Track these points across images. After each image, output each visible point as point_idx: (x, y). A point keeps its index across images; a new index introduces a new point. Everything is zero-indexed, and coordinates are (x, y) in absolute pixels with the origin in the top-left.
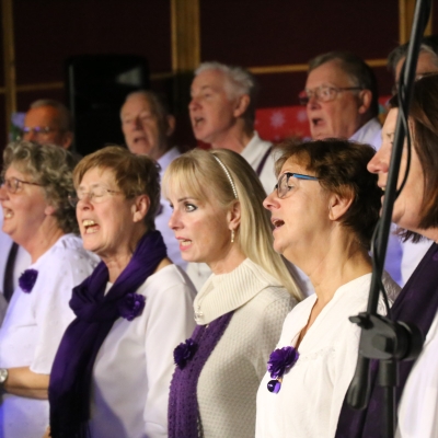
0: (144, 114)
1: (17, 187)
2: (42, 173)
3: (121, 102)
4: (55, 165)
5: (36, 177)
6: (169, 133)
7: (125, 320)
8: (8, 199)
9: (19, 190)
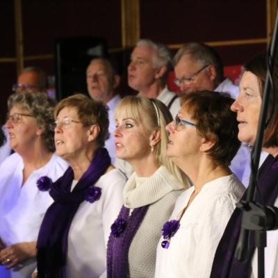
0: (100, 72)
1: (18, 119)
2: (33, 108)
3: (87, 64)
4: (41, 103)
5: (30, 111)
6: (115, 86)
7: (88, 203)
8: (13, 127)
9: (19, 121)
